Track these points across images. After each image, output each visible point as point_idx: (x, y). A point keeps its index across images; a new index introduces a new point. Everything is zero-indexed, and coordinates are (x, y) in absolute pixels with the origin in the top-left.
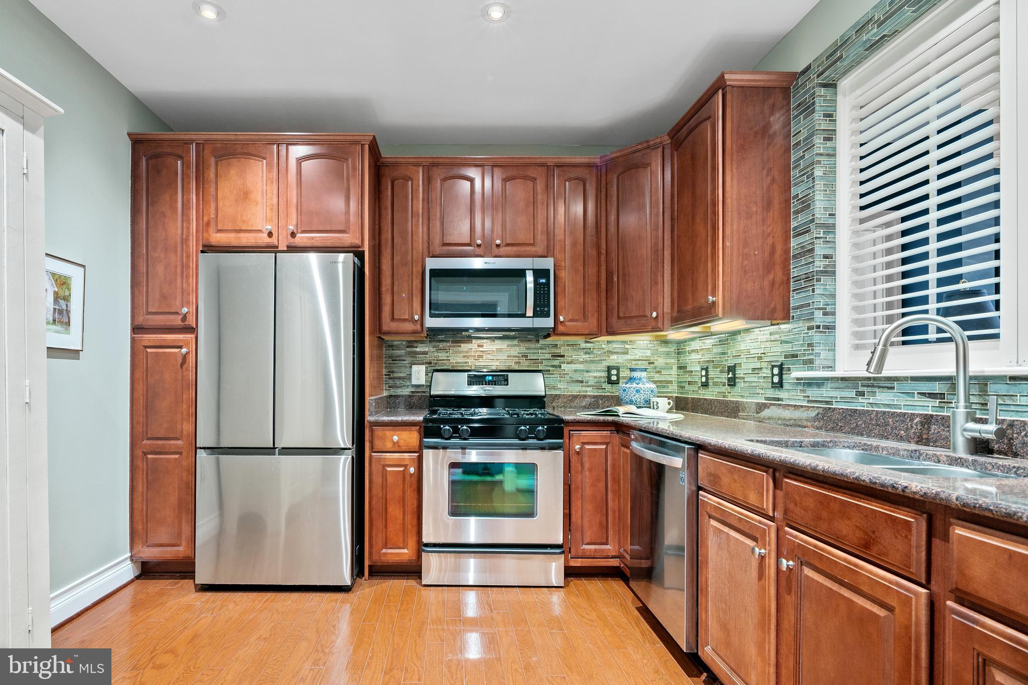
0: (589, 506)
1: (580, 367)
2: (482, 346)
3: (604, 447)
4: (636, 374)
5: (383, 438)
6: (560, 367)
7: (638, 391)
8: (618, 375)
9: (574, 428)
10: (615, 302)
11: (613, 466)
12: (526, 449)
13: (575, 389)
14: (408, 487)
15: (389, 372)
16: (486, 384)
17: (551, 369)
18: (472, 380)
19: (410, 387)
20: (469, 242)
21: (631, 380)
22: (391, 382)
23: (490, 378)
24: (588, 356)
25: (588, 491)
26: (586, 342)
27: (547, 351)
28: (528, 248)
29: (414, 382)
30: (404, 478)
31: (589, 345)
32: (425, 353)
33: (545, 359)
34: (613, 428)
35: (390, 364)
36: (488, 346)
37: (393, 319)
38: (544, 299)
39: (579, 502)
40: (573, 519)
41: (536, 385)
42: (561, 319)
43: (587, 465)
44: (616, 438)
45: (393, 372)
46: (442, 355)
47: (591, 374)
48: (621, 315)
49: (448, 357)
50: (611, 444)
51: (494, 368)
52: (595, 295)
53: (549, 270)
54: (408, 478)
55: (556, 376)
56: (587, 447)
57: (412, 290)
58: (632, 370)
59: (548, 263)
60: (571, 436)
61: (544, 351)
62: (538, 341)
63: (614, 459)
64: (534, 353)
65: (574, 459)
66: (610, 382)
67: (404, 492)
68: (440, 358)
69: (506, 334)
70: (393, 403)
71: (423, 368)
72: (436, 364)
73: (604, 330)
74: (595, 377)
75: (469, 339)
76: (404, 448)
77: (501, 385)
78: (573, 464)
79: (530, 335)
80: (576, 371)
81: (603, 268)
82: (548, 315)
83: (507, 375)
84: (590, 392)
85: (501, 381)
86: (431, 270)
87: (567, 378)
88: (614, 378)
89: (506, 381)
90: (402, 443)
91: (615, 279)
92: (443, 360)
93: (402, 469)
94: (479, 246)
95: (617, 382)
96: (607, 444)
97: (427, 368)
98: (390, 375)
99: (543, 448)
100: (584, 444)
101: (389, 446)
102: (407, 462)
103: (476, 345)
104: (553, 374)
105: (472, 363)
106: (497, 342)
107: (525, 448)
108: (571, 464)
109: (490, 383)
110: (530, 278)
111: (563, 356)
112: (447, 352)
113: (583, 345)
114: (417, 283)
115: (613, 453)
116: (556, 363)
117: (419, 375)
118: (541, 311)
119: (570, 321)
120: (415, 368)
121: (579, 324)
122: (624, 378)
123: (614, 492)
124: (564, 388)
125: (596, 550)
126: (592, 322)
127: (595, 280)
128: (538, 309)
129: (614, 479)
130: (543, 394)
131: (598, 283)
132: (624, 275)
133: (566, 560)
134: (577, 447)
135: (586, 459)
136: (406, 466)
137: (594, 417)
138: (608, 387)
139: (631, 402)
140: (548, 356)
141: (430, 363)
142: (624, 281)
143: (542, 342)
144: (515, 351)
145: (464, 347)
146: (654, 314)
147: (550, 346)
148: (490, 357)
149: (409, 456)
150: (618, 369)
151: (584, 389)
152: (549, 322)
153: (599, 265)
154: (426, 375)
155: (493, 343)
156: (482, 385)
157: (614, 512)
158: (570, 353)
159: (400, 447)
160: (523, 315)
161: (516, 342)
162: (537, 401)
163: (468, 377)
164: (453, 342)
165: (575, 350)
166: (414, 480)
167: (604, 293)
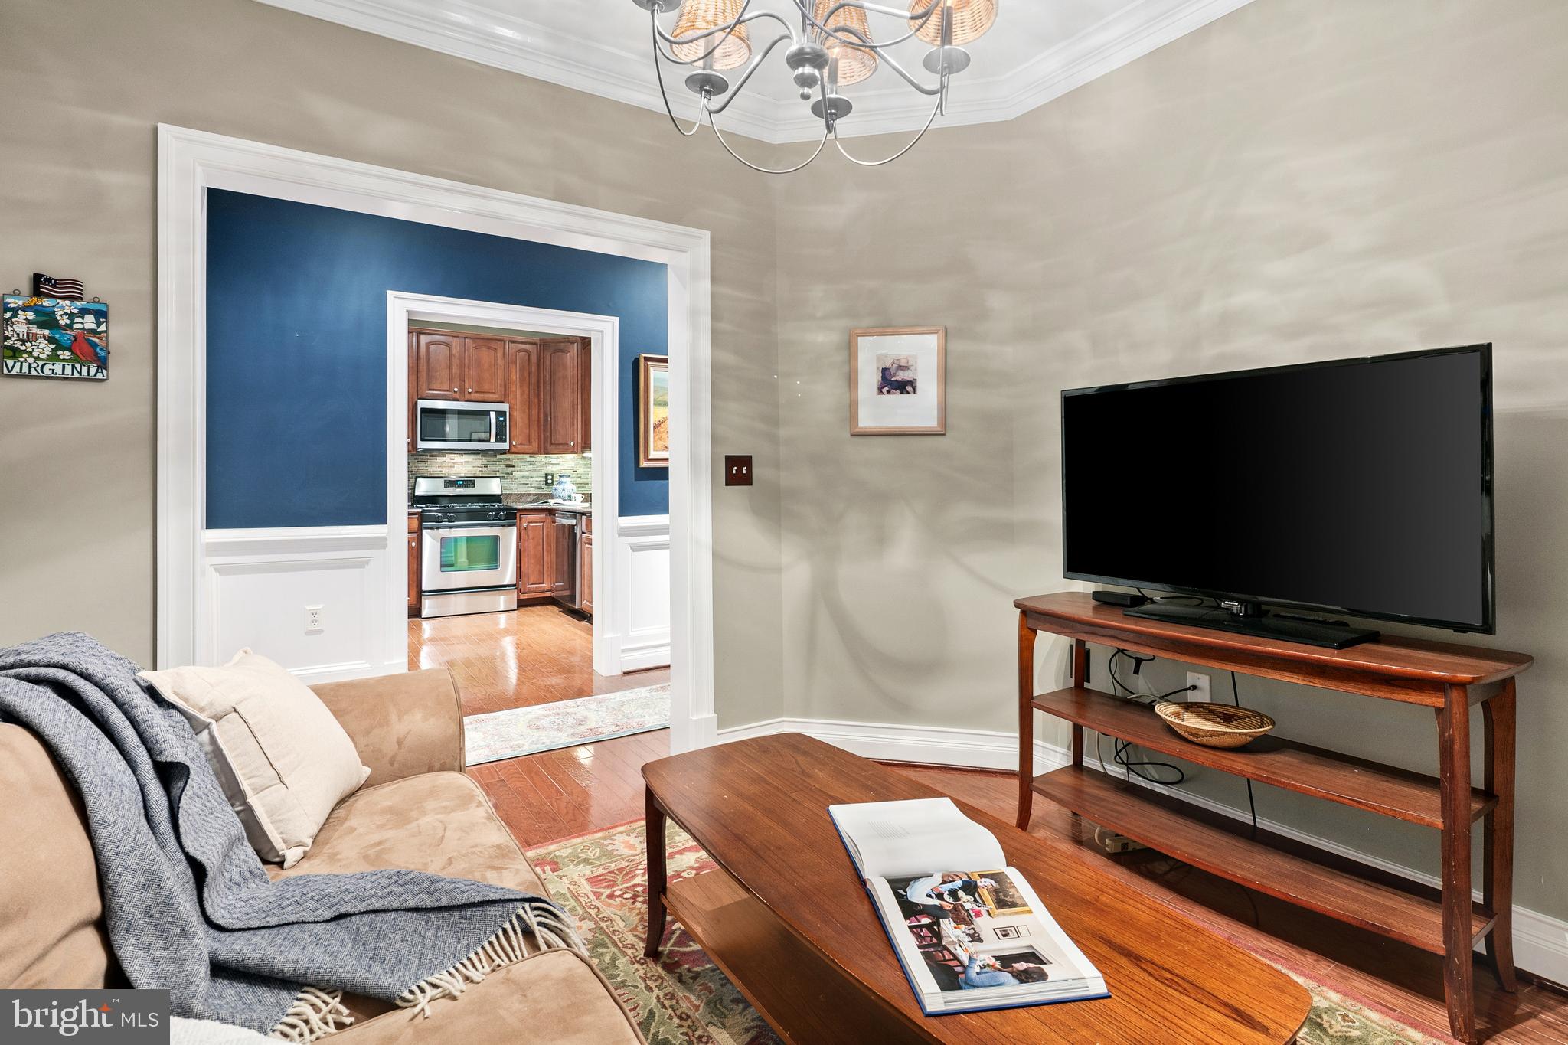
0: (532, 561)
1: (527, 474)
2: (454, 459)
3: (541, 524)
4: (562, 479)
6: (512, 474)
7: (564, 490)
8: (552, 479)
9: (523, 513)
10: (549, 434)
11: (547, 535)
13: (523, 490)
16: (458, 487)
17: (505, 475)
18: (447, 484)
20: (448, 389)
21: (560, 482)
23: (461, 482)
24: (531, 467)
25: (532, 552)
27: (503, 462)
28: (491, 395)
31: (532, 459)
33: (501, 469)
34: (547, 512)
36: (458, 459)
38: (502, 431)
39: (526, 559)
40: (522, 569)
41: (494, 487)
42: (514, 443)
43: (531, 537)
44: (549, 518)
46: (421, 466)
47: (534, 479)
48: (553, 442)
49: (427, 467)
50: (546, 523)
51: (463, 475)
52: (536, 429)
53: (505, 412)
55: (509, 481)
56: (531, 525)
58: (560, 476)
59: (505, 407)
60: (521, 518)
61: (500, 463)
62: (496, 456)
63: (548, 532)
64: (494, 465)
65: (523, 531)
66: (547, 484)
69: (474, 453)
72: (417, 472)
73: (542, 451)
74: (537, 481)
77: (469, 487)
78: (522, 535)
80: (523, 477)
81: (542, 411)
82: (505, 442)
83: (474, 480)
84: (533, 491)
85: (469, 484)
86: (422, 409)
87: (518, 481)
88: (550, 482)
89: (473, 484)
91: (549, 419)
92: (423, 469)
94: (455, 392)
95: (552, 484)
96: (543, 522)
97: (409, 475)
99: (503, 526)
100: (529, 523)
104: (508, 479)
105: (445, 472)
106: (465, 458)
107: (492, 526)
109: (461, 486)
110: (493, 415)
111: (514, 467)
112: (426, 463)
113: (529, 459)
115: (547, 528)
116: (509, 471)
118: (501, 438)
119: (521, 444)
121: (526, 446)
122: (556, 481)
123: (547, 552)
124: (515, 489)
125: (536, 588)
126: (535, 445)
127: (536, 418)
128: (499, 437)
129: (547, 543)
130: (500, 492)
131: (539, 421)
132: (554, 417)
133: (518, 596)
134: (525, 525)
135: (530, 532)
136: (410, 542)
137: (535, 506)
138: (544, 487)
139: (560, 497)
140: (504, 467)
141: (412, 471)
142: (555, 421)
143: (499, 457)
144: (479, 463)
145: (439, 461)
146: (572, 444)
147: (506, 461)
148: (460, 467)
149: (411, 535)
150: (553, 476)
151: (529, 489)
152: (506, 446)
153: (539, 409)
155: (461, 458)
156: (455, 487)
157: (548, 564)
158: (519, 465)
160: (489, 441)
161: (479, 456)
162: (496, 498)
163: (444, 482)
164: (431, 456)
165: (522, 462)
166: (415, 551)
167: (542, 427)
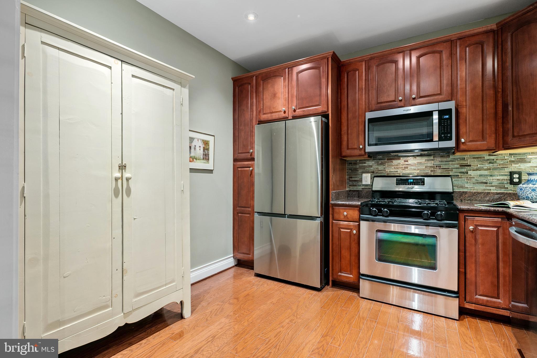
0: (482, 271)
1: (485, 173)
2: (407, 161)
3: (495, 229)
4: (533, 177)
5: (339, 213)
6: (467, 173)
7: (533, 190)
8: (520, 178)
9: (469, 215)
10: (510, 125)
11: (504, 245)
12: (428, 226)
13: (480, 188)
14: (352, 241)
15: (350, 177)
16: (408, 185)
17: (459, 174)
18: (399, 182)
19: (361, 186)
20: (394, 99)
21: (530, 181)
22: (351, 183)
23: (412, 181)
24: (491, 165)
25: (481, 259)
26: (489, 155)
27: (457, 162)
28: (437, 97)
29: (364, 183)
30: (350, 236)
31: (492, 157)
32: (371, 166)
33: (454, 168)
34: (505, 217)
35: (350, 173)
36: (411, 161)
37: (348, 149)
38: (447, 129)
39: (473, 266)
40: (467, 277)
42: (463, 140)
43: (480, 241)
44: (507, 224)
45: (352, 177)
46: (381, 168)
47: (494, 178)
49: (385, 168)
50: (501, 228)
51: (415, 174)
52: (493, 122)
54: (352, 236)
55: (463, 179)
56: (480, 228)
57: (359, 131)
58: (532, 174)
59: (451, 105)
60: (466, 220)
61: (454, 163)
62: (449, 156)
63: (505, 240)
64: (446, 164)
65: (469, 236)
66: (512, 183)
67: (350, 243)
68: (380, 169)
69: (424, 153)
70: (352, 194)
71: (369, 175)
72: (377, 172)
73: (501, 146)
74: (498, 180)
75: (398, 158)
76: (350, 219)
77: (419, 185)
78: (468, 239)
79: (441, 152)
80: (481, 176)
81: (500, 101)
82: (452, 139)
83: (424, 179)
84: (493, 190)
85: (419, 183)
86: (369, 119)
87: (474, 180)
88: (516, 180)
89: (423, 183)
90: (349, 216)
91: (511, 109)
92: (382, 170)
93: (349, 231)
94: (401, 101)
96: (498, 227)
97: (371, 175)
98: (350, 179)
99: (442, 226)
100: (477, 226)
101: (342, 217)
102: (352, 227)
103: (403, 161)
104: (461, 178)
105: (401, 172)
106: (418, 158)
108: (466, 239)
109: (411, 184)
111: (470, 166)
112: (384, 166)
113: (487, 157)
114: (361, 127)
115: (504, 235)
116: (464, 170)
117: (366, 179)
118: (445, 135)
119: (471, 141)
120: (364, 175)
121: (480, 143)
122: (525, 180)
123: (504, 263)
124: (469, 187)
125: (488, 301)
126: (491, 141)
128: (443, 136)
130: (451, 191)
131: (495, 113)
132: (519, 105)
133: (461, 304)
134: (471, 228)
135: (479, 237)
136: (351, 229)
137: (488, 208)
138: (508, 186)
139: (527, 198)
140: (458, 166)
141: (373, 172)
143: (452, 157)
144: (430, 164)
145: (395, 162)
147: (459, 159)
148: (413, 168)
149: (353, 224)
150: (520, 174)
151: (488, 188)
152: (451, 144)
153: (497, 100)
154: (371, 179)
155: (415, 159)
156: (406, 185)
158: (475, 163)
159: (348, 218)
160: (432, 140)
163: (396, 180)
164: (388, 160)
166: (356, 237)
167: (500, 121)
